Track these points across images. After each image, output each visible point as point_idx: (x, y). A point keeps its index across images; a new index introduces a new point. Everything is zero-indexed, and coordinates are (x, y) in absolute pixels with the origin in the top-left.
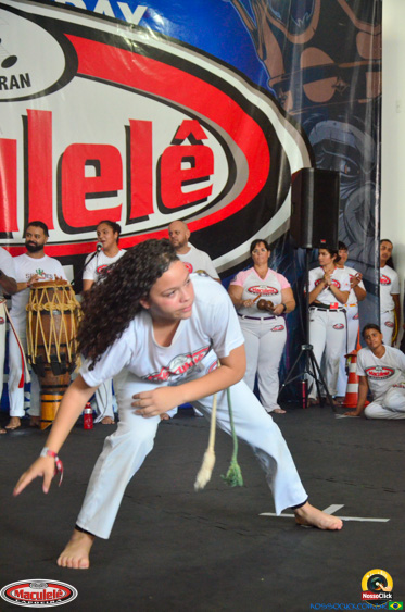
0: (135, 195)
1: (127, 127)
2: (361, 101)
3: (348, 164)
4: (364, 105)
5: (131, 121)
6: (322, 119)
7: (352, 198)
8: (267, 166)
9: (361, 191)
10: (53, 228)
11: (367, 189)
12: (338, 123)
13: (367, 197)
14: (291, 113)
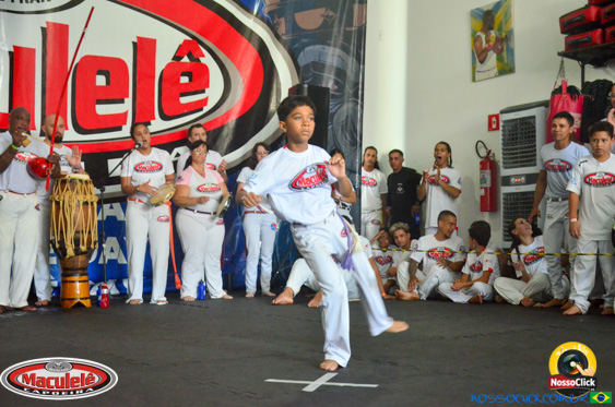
0: (140, 103)
1: (134, 43)
2: (348, 29)
3: (336, 83)
4: (350, 32)
5: (138, 38)
6: (308, 44)
7: (338, 113)
9: (345, 107)
10: (67, 129)
11: (351, 105)
12: (326, 47)
13: (350, 112)
14: (284, 38)
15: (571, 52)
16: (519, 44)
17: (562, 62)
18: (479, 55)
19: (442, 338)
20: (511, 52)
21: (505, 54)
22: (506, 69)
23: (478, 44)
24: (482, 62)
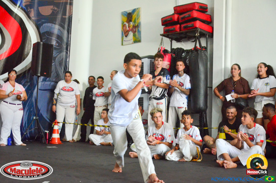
2: (64, 17)
3: (57, 42)
4: (65, 18)
6: (45, 23)
7: (58, 57)
8: (20, 40)
9: (62, 54)
11: (64, 53)
12: (53, 25)
13: (64, 57)
14: (33, 18)
15: (166, 34)
16: (143, 29)
17: (162, 38)
18: (125, 33)
19: (102, 165)
20: (139, 32)
21: (137, 33)
22: (137, 40)
23: (124, 28)
24: (126, 36)
